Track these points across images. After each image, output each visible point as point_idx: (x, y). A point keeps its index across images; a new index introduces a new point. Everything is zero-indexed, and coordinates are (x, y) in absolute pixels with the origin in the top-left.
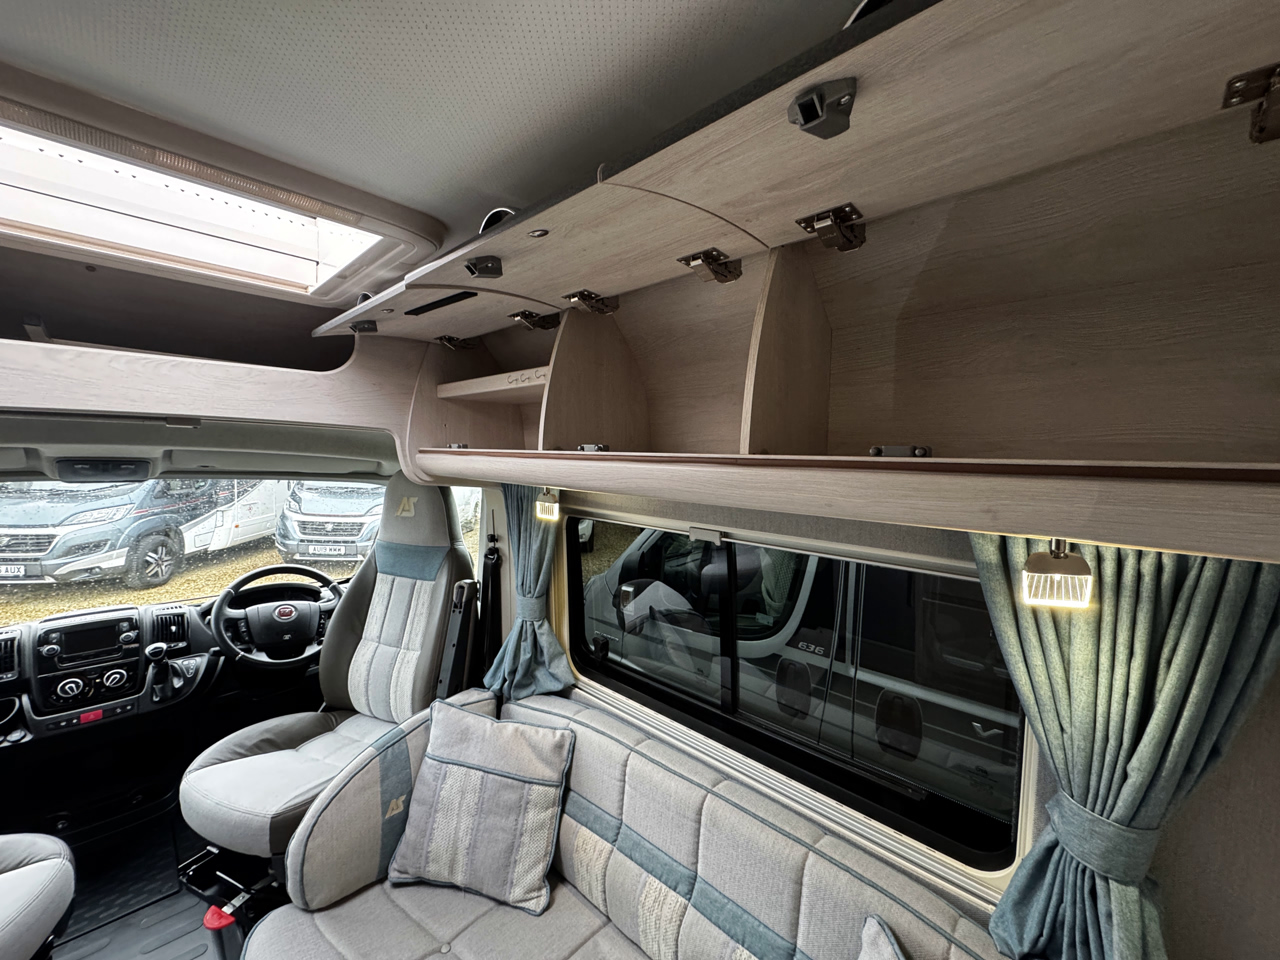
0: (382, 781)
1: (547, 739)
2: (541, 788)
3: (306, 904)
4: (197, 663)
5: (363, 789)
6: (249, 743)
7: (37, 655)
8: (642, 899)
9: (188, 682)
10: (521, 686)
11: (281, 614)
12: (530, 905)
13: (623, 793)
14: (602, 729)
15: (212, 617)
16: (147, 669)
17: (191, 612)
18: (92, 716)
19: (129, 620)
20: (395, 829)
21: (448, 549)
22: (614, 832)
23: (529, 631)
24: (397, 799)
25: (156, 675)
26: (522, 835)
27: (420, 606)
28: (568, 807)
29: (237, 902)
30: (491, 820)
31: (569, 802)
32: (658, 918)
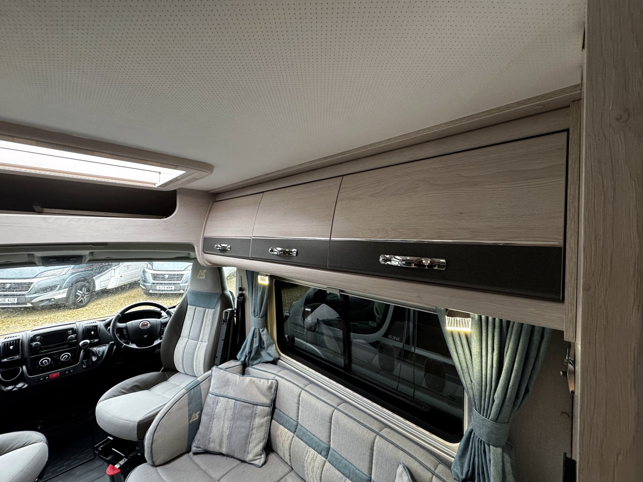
0: (189, 405)
1: (265, 384)
2: (262, 407)
3: (153, 462)
4: (104, 349)
5: (180, 408)
6: (128, 387)
7: (30, 346)
8: (306, 458)
9: (99, 358)
10: (254, 359)
11: (143, 325)
12: (256, 462)
13: (299, 409)
14: (290, 380)
15: (111, 327)
16: (80, 353)
17: (101, 325)
18: (55, 375)
19: (72, 329)
20: (195, 427)
21: (220, 294)
22: (295, 428)
23: (258, 333)
24: (196, 413)
25: (84, 355)
26: (252, 429)
27: (208, 320)
28: (275, 416)
29: (122, 462)
30: (239, 423)
31: (275, 413)
32: (313, 467)
